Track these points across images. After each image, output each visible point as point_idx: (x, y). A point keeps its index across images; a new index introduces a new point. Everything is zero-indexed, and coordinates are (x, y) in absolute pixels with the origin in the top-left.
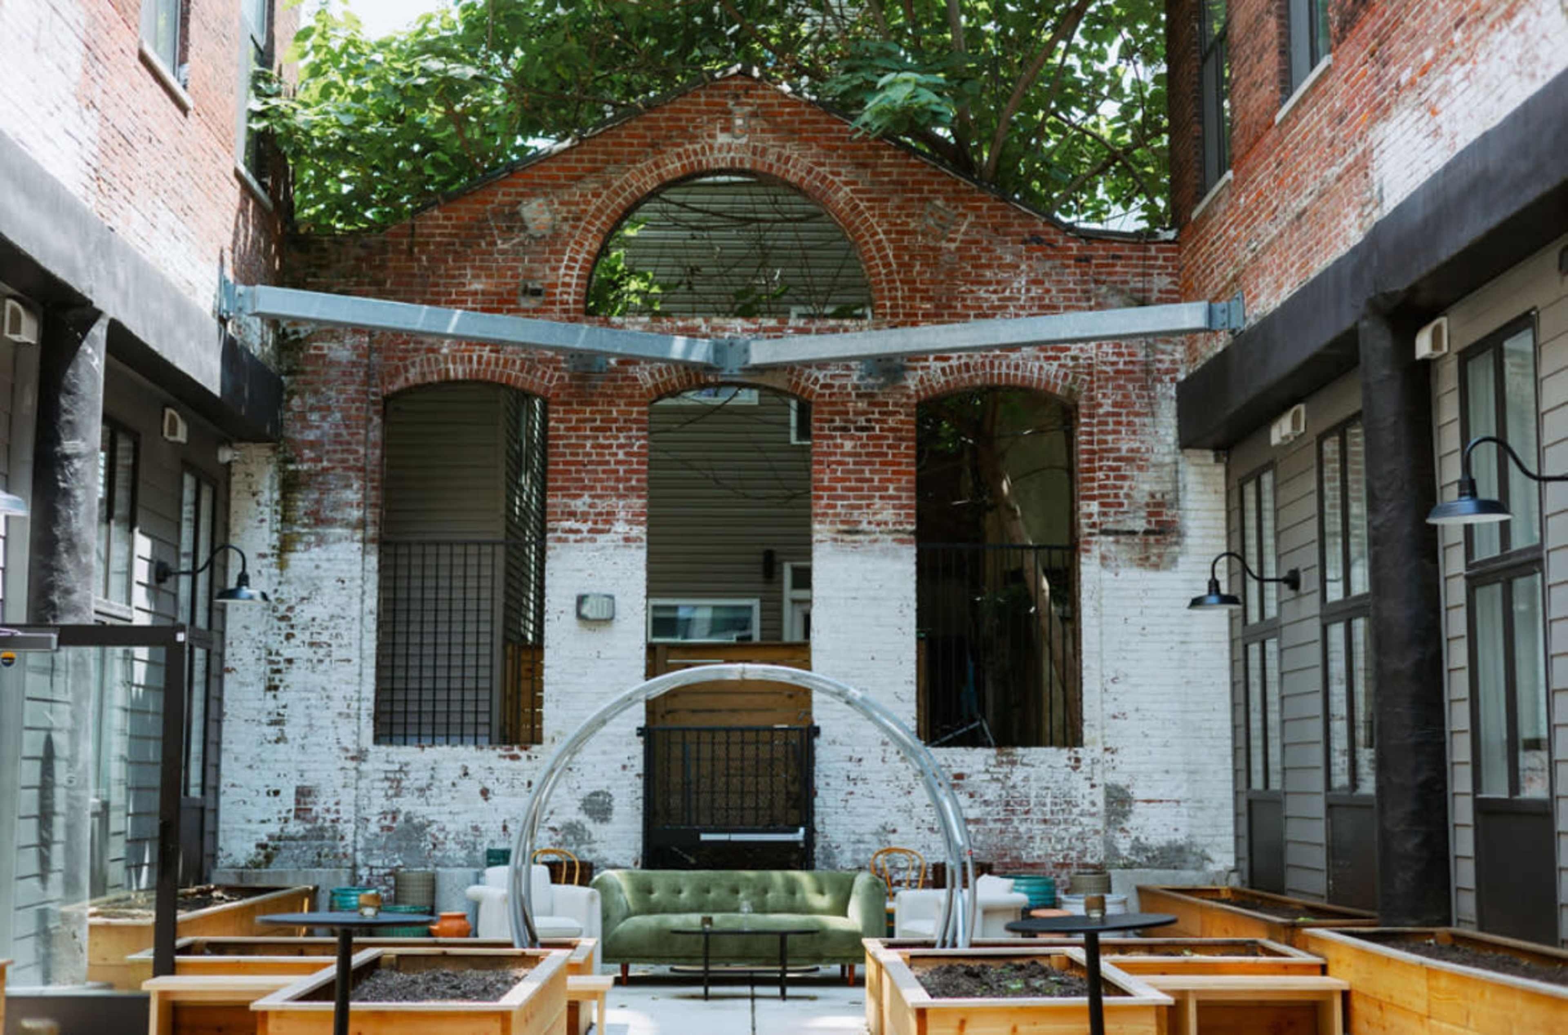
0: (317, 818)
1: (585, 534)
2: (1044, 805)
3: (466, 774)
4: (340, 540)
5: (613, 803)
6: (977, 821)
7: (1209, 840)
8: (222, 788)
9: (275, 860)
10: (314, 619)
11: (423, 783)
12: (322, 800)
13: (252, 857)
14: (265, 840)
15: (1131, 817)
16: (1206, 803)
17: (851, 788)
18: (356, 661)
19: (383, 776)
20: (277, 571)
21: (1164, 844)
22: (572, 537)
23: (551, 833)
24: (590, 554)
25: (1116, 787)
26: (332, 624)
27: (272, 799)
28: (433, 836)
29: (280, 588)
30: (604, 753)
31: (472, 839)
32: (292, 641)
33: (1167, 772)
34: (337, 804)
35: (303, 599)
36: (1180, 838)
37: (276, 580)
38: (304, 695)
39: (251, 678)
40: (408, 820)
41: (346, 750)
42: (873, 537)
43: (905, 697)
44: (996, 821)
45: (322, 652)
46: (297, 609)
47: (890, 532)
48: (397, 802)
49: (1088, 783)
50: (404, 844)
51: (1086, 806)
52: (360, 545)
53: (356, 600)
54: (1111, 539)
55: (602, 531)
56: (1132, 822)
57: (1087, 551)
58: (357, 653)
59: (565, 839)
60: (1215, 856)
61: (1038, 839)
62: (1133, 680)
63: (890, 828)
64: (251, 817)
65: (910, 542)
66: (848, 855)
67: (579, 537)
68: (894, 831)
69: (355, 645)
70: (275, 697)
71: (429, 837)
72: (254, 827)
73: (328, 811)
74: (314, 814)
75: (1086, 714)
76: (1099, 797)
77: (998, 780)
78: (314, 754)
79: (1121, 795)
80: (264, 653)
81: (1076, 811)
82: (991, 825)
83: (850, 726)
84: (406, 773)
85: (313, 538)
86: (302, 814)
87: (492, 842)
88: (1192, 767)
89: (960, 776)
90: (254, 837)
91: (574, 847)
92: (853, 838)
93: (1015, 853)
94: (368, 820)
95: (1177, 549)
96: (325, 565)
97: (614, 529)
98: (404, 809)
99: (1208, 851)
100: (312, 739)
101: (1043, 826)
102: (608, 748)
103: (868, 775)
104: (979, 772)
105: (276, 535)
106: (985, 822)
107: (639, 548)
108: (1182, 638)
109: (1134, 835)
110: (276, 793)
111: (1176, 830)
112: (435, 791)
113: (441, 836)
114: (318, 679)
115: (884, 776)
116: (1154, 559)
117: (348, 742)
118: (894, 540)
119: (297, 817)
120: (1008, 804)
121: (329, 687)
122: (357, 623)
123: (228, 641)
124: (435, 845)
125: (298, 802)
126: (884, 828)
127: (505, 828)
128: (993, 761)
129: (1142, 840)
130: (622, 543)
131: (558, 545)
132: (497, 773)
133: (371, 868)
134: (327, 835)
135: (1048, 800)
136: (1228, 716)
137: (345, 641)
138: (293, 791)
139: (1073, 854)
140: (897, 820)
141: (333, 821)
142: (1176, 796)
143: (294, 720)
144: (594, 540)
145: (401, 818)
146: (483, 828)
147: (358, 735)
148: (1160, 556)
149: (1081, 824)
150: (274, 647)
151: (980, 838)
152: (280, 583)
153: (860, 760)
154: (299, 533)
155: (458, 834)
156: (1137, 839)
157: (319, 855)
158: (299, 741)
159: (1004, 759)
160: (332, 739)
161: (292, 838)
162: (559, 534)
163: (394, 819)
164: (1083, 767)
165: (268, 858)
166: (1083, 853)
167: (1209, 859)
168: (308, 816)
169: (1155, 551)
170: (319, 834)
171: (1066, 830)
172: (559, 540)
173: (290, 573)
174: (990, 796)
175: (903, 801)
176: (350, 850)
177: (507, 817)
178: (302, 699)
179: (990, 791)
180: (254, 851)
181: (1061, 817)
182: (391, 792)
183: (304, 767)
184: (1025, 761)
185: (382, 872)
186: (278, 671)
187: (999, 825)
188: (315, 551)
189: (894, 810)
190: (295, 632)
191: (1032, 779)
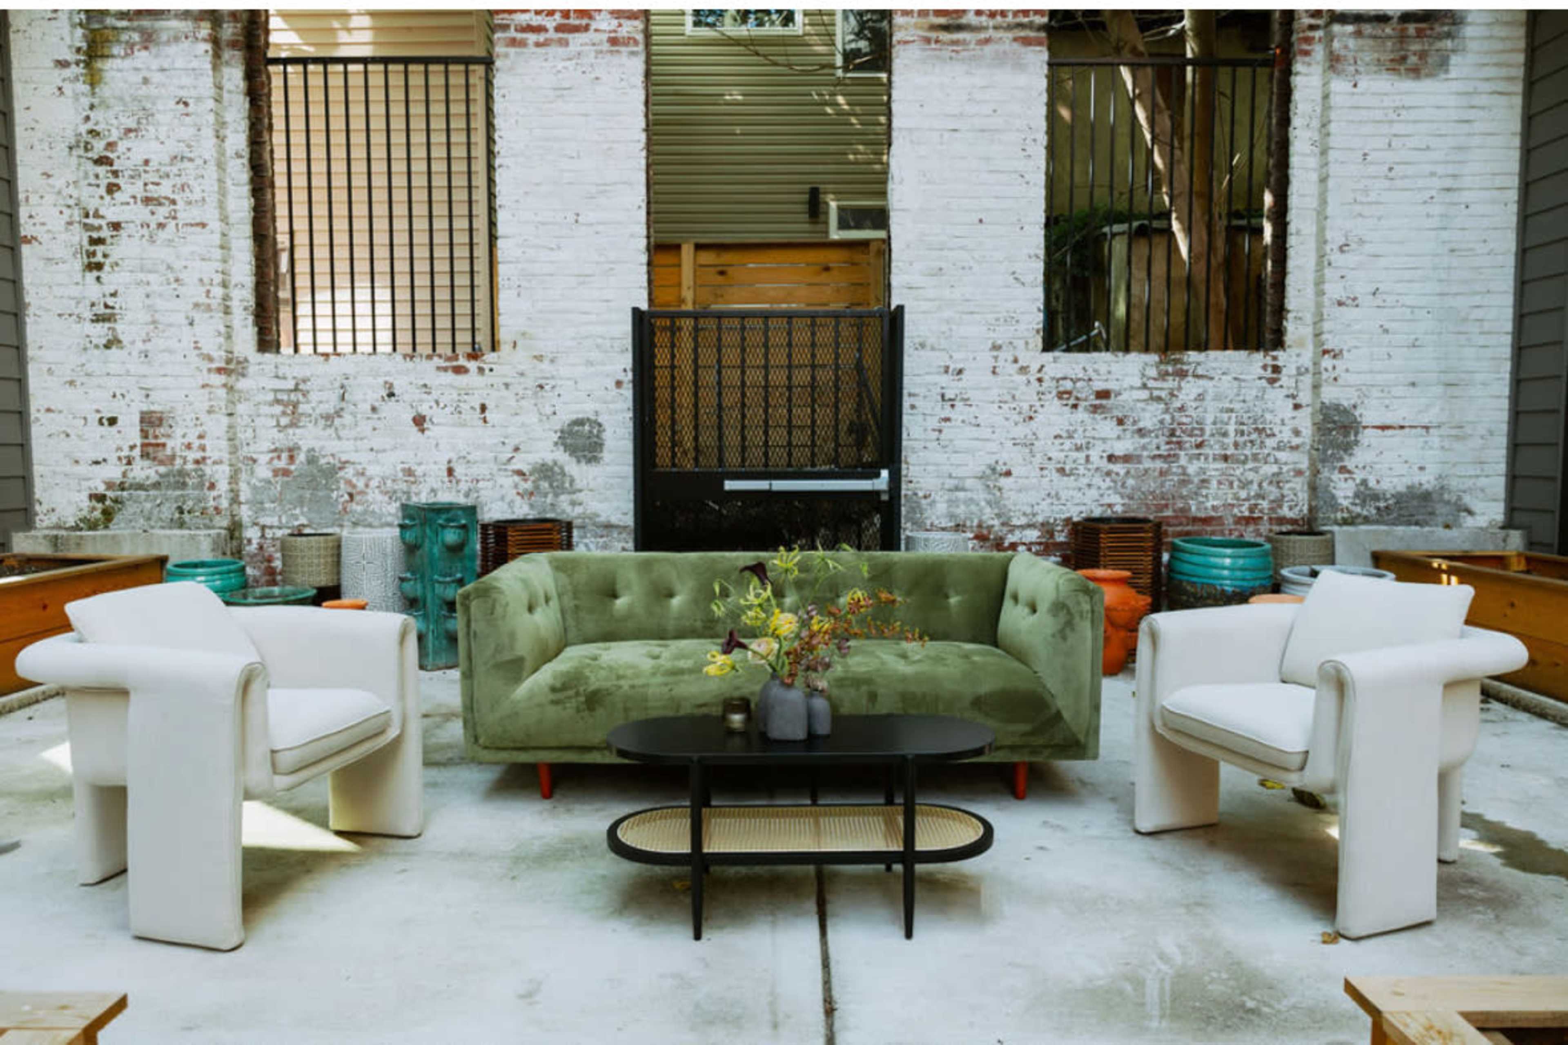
0: (173, 458)
1: (552, 34)
2: (1225, 434)
3: (391, 395)
4: (176, 39)
5: (604, 435)
6: (1127, 459)
7: (1470, 483)
8: (34, 414)
9: (117, 518)
10: (147, 162)
11: (329, 408)
12: (178, 432)
13: (85, 513)
14: (101, 489)
15: (1356, 450)
16: (1468, 430)
17: (947, 412)
18: (215, 225)
19: (270, 397)
20: (86, 88)
21: (1401, 488)
22: (532, 38)
23: (517, 478)
24: (560, 65)
25: (1337, 408)
26: (175, 170)
27: (106, 429)
28: (349, 482)
29: (92, 115)
30: (590, 363)
31: (404, 487)
32: (117, 195)
33: (1413, 384)
34: (201, 437)
35: (129, 130)
36: (1427, 480)
37: (86, 101)
38: (141, 276)
39: (60, 251)
40: (312, 460)
41: (210, 359)
42: (982, 36)
43: (1028, 278)
44: (1154, 458)
45: (162, 212)
46: (121, 147)
47: (1009, 28)
48: (295, 436)
49: (1290, 403)
50: (308, 494)
51: (1286, 435)
52: (208, 46)
53: (208, 132)
54: (1350, 28)
55: (576, 29)
56: (1358, 459)
57: (1307, 53)
58: (216, 214)
59: (537, 487)
60: (1477, 506)
61: (1214, 483)
62: (1368, 248)
63: (1001, 468)
64: (78, 455)
65: (1039, 43)
66: (941, 507)
67: (541, 37)
68: (1008, 474)
69: (212, 200)
70: (98, 279)
71: (342, 485)
72: (83, 469)
73: (189, 446)
74: (168, 452)
75: (1292, 301)
76: (1305, 421)
77: (1159, 399)
78: (162, 365)
79: (1345, 421)
80: (77, 214)
81: (1270, 442)
82: (1147, 464)
83: (948, 322)
84: (305, 394)
85: (136, 37)
86: (151, 450)
87: (433, 491)
88: (1451, 377)
89: (1104, 394)
90: (85, 484)
91: (550, 499)
92: (950, 483)
93: (1180, 504)
94: (255, 461)
95: (1449, 44)
96: (157, 77)
97: (594, 25)
98: (305, 445)
99: (1467, 499)
100: (158, 343)
101: (1221, 465)
102: (595, 355)
103: (970, 394)
104: (1132, 388)
105: (79, 32)
106: (1138, 459)
107: (633, 53)
108: (1449, 183)
109: (1359, 476)
110: (113, 421)
111: (1422, 468)
112: (347, 419)
113: (360, 484)
114: (159, 253)
115: (994, 394)
116: (1413, 60)
117: (213, 345)
118: (1015, 39)
119: (145, 455)
120: (1172, 433)
121: (178, 265)
122: (212, 169)
123: (21, 196)
124: (351, 495)
125: (145, 434)
126: (994, 470)
127: (450, 472)
128: (1153, 372)
129: (1372, 483)
130: (606, 46)
131: (512, 51)
132: (435, 394)
133: (263, 528)
134: (190, 482)
135: (1231, 428)
136: (1509, 300)
137: (197, 196)
138: (136, 418)
139: (1265, 504)
140: (1011, 457)
141: (197, 462)
142: (1425, 420)
143: (129, 316)
144: (565, 43)
145: (301, 457)
146: (419, 471)
147: (229, 337)
148: (1423, 55)
149: (1276, 461)
150: (92, 205)
151: (1131, 482)
152: (92, 107)
153: (960, 372)
154: (115, 28)
155: (384, 479)
156: (1364, 482)
157: (181, 512)
158: (140, 345)
159: (1170, 369)
160: (187, 343)
161: (140, 487)
162: (512, 33)
163: (292, 458)
164: (1284, 380)
165: (108, 515)
166: (1278, 502)
167: (1470, 512)
168: (160, 455)
169: (1416, 47)
170: (180, 480)
171: (1255, 470)
172: (513, 42)
173: (104, 91)
174: (1147, 423)
175: (1022, 431)
176: (224, 504)
177: (453, 456)
178: (139, 283)
179: (1147, 415)
180: (86, 504)
181: (1247, 452)
182: (284, 421)
183: (148, 383)
184: (1200, 371)
185: (279, 533)
186: (100, 241)
187: (1159, 464)
188: (142, 57)
189: (1009, 443)
190: (119, 181)
191: (1208, 398)
